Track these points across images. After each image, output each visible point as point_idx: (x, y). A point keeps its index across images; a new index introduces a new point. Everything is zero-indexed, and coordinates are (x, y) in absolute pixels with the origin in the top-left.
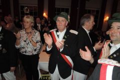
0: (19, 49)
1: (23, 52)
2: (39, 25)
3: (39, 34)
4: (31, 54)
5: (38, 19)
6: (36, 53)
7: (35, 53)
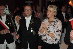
0: (41, 37)
1: (44, 40)
2: (64, 14)
3: (61, 24)
4: (51, 43)
5: (63, 8)
6: (57, 43)
7: (55, 42)
